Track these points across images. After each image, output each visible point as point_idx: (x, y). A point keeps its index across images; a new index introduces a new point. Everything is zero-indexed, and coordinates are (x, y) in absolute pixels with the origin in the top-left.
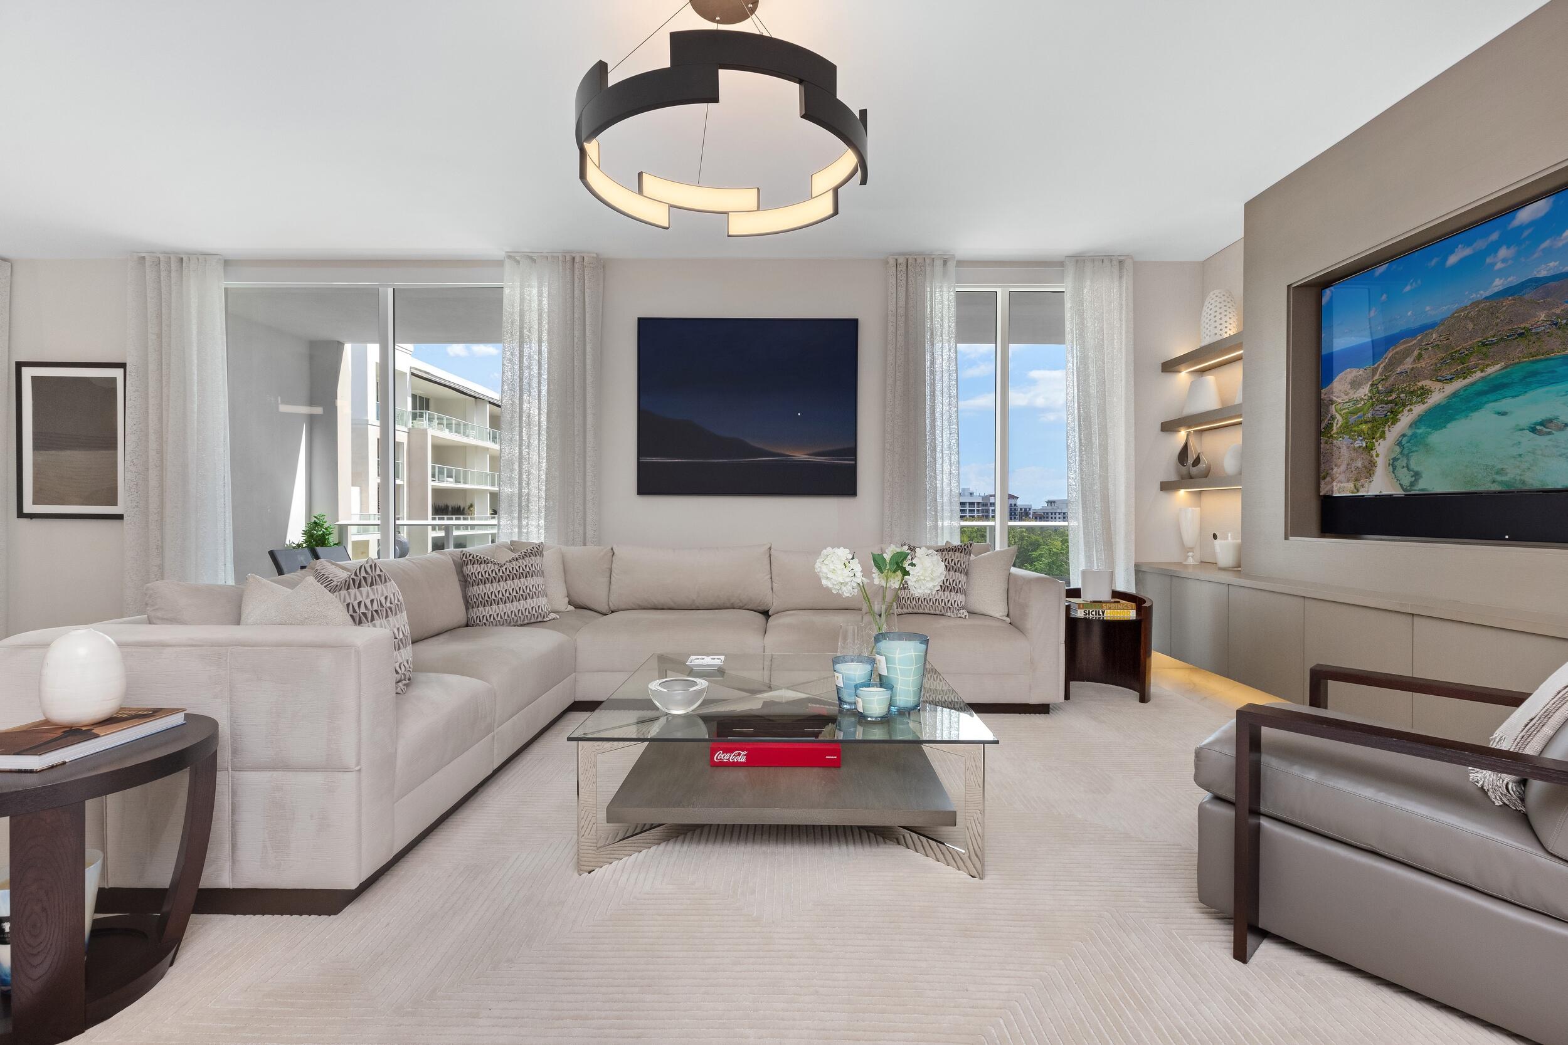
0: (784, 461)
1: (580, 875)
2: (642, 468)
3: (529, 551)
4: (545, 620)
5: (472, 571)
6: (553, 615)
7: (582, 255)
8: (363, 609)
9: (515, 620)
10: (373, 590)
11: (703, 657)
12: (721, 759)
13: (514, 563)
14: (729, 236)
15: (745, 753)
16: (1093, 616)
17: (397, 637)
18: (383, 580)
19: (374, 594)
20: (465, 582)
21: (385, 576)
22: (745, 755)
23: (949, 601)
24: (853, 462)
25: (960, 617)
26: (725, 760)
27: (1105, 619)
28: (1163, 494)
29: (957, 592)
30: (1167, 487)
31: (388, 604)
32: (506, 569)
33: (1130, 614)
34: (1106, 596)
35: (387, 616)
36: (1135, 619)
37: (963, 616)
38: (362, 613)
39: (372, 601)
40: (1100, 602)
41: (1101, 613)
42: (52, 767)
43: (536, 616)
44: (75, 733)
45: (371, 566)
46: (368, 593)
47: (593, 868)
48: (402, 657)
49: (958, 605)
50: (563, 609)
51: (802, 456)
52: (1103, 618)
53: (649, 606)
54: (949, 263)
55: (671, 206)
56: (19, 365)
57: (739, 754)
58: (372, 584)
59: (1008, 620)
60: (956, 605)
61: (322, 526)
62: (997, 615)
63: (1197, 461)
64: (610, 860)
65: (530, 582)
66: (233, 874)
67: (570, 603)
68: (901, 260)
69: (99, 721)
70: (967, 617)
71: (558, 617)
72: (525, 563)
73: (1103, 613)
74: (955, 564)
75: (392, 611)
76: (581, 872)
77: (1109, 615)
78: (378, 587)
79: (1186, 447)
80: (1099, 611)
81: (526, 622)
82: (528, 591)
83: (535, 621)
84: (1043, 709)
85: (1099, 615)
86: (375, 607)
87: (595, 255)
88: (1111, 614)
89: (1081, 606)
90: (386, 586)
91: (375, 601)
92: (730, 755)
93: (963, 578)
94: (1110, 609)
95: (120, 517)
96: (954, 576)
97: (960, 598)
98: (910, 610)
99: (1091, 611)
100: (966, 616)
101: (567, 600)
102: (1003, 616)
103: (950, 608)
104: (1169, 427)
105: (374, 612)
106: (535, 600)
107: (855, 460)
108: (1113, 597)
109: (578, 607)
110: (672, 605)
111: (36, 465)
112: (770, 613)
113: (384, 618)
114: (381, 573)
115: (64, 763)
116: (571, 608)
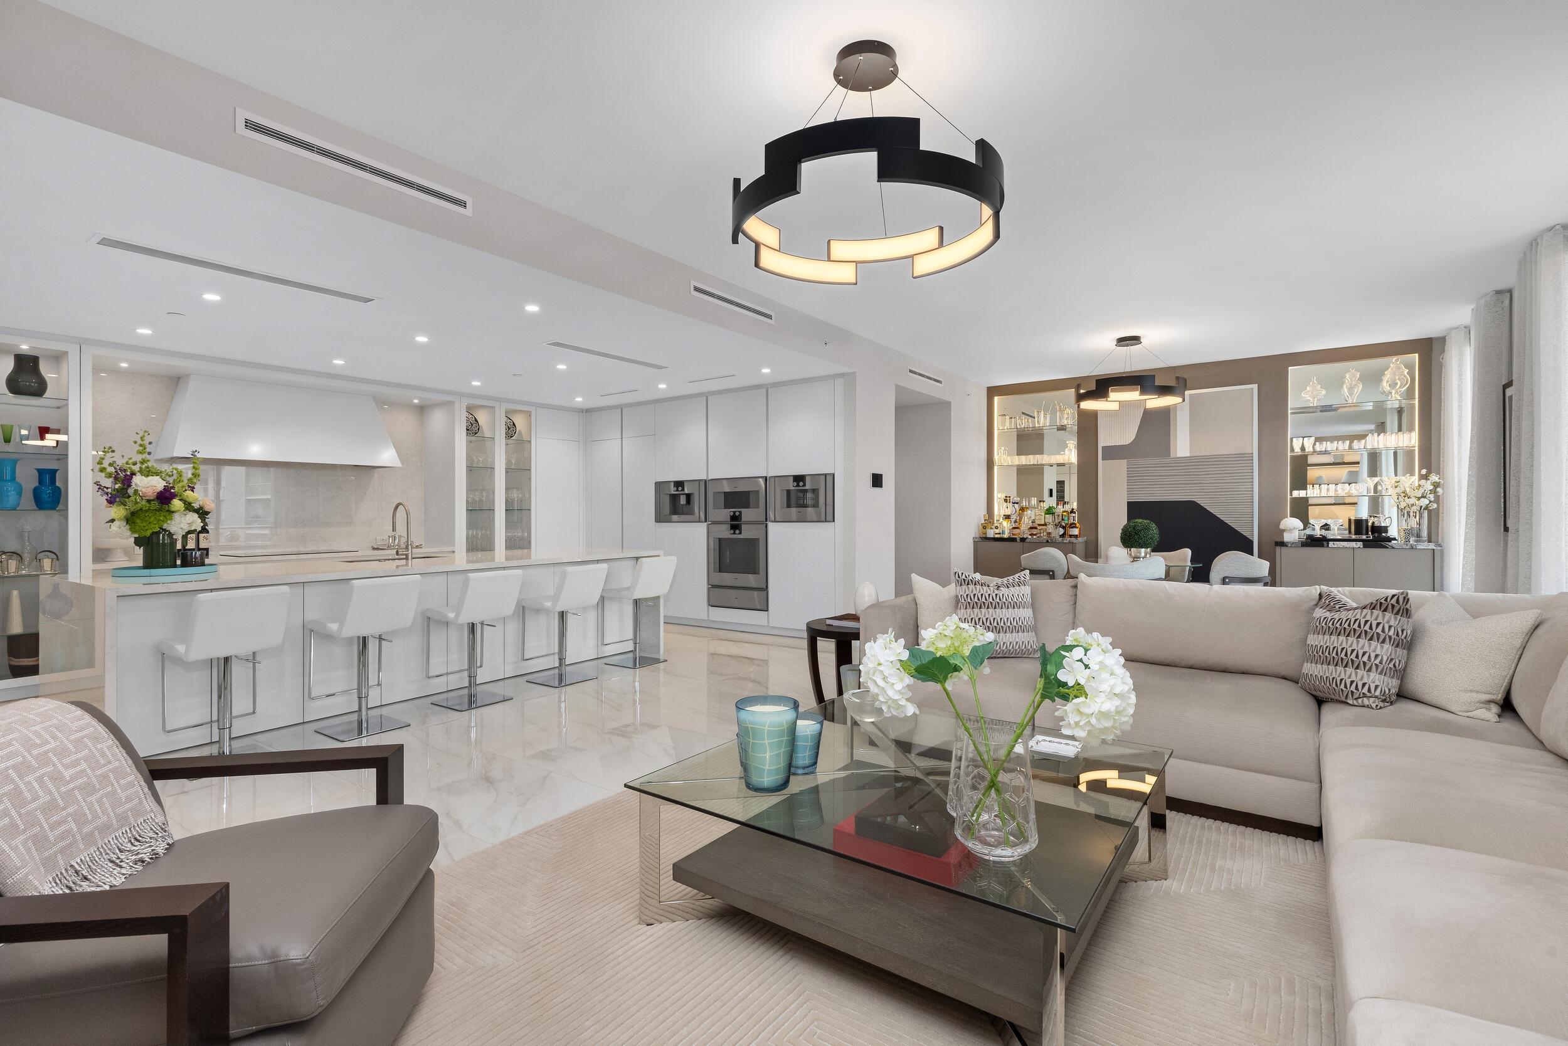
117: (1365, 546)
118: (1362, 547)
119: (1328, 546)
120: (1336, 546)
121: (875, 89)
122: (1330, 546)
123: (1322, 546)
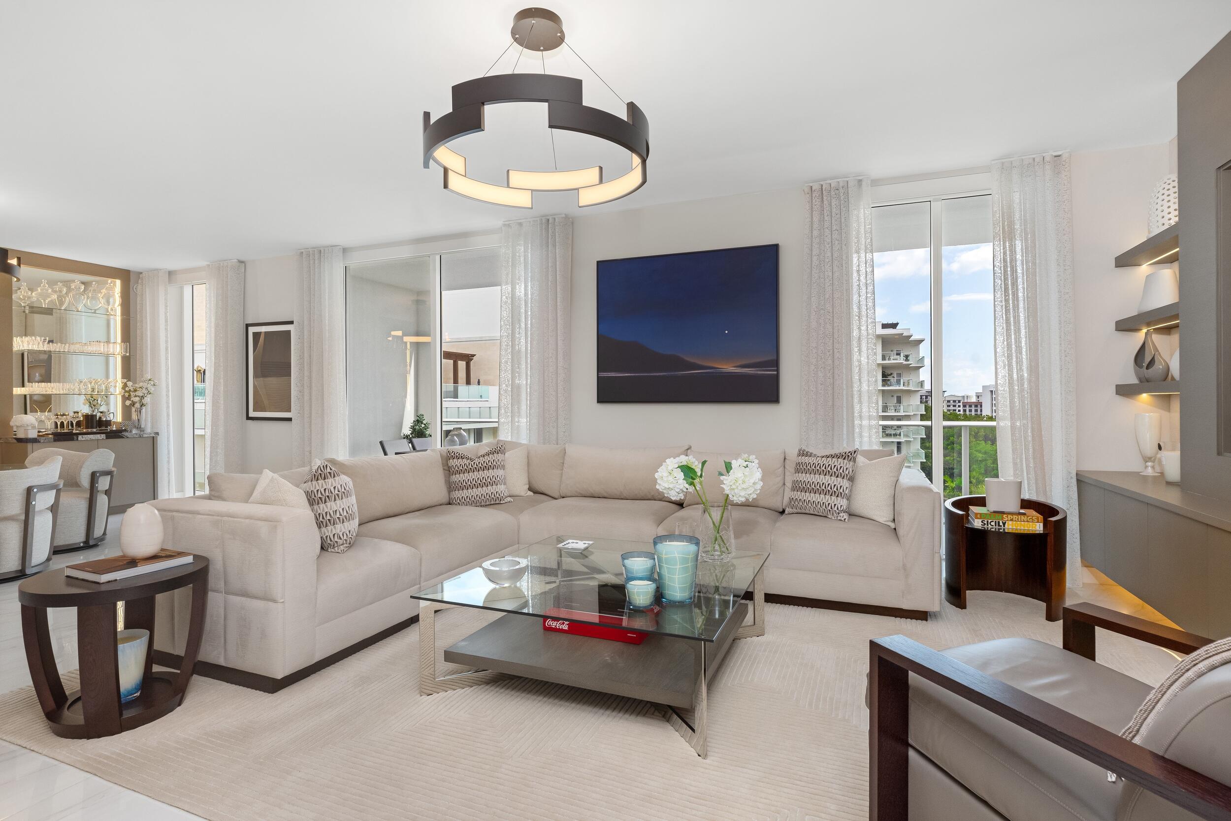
0: (715, 373)
1: (421, 696)
2: (600, 381)
3: (494, 450)
4: (502, 502)
5: (452, 464)
6: (509, 499)
7: (554, 217)
8: (320, 495)
9: (480, 501)
10: (325, 482)
11: (577, 541)
12: (550, 625)
13: (481, 458)
14: (580, 207)
15: (567, 623)
16: (992, 527)
17: (342, 514)
18: (332, 476)
19: (326, 485)
20: (449, 471)
21: (334, 473)
22: (568, 624)
23: (829, 504)
24: (775, 373)
25: (840, 520)
26: (554, 627)
27: (1006, 531)
28: (1119, 398)
29: (837, 496)
30: (1125, 391)
31: (336, 492)
32: (474, 463)
33: (1038, 527)
34: (1013, 506)
35: (335, 500)
36: (1042, 532)
37: (843, 519)
38: (319, 497)
39: (325, 490)
40: (1003, 513)
41: (1001, 524)
42: (109, 582)
43: (494, 499)
44: (133, 562)
45: (323, 466)
46: (322, 484)
47: (431, 692)
48: (345, 528)
49: (838, 509)
50: (522, 494)
51: (730, 368)
52: (1004, 529)
53: (588, 495)
54: (864, 183)
55: (532, 190)
56: (247, 326)
57: (563, 623)
58: (325, 479)
59: (892, 525)
60: (836, 509)
61: (422, 423)
62: (882, 520)
63: (1152, 363)
64: (445, 689)
65: (491, 473)
66: (225, 658)
67: (530, 489)
68: (816, 187)
69: (146, 557)
70: (846, 521)
71: (512, 500)
72: (489, 459)
73: (1004, 524)
74: (837, 470)
75: (338, 497)
76: (422, 694)
77: (1010, 527)
78: (328, 480)
79: (1143, 348)
80: (999, 522)
81: (488, 503)
82: (489, 480)
83: (494, 502)
84: (922, 616)
85: (999, 525)
86: (327, 494)
87: (564, 216)
88: (1013, 526)
89: (979, 516)
90: (335, 480)
91: (327, 489)
92: (557, 623)
93: (845, 483)
94: (1012, 520)
95: (290, 419)
96: (835, 481)
97: (842, 503)
98: (799, 511)
99: (989, 521)
100: (845, 519)
101: (527, 486)
102: (888, 521)
103: (830, 510)
104: (1126, 326)
105: (326, 497)
106: (494, 487)
107: (778, 370)
108: (1022, 507)
109: (536, 492)
110: (605, 495)
111: (255, 387)
112: (684, 506)
113: (333, 501)
114: (331, 471)
115: (116, 580)
116: (531, 493)
117: (107, 438)
118: (105, 438)
119: (77, 440)
120: (84, 439)
121: (546, 49)
122: (79, 439)
123: (72, 440)
